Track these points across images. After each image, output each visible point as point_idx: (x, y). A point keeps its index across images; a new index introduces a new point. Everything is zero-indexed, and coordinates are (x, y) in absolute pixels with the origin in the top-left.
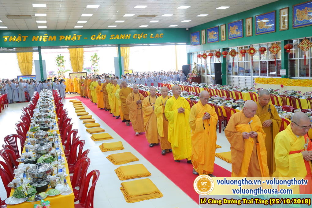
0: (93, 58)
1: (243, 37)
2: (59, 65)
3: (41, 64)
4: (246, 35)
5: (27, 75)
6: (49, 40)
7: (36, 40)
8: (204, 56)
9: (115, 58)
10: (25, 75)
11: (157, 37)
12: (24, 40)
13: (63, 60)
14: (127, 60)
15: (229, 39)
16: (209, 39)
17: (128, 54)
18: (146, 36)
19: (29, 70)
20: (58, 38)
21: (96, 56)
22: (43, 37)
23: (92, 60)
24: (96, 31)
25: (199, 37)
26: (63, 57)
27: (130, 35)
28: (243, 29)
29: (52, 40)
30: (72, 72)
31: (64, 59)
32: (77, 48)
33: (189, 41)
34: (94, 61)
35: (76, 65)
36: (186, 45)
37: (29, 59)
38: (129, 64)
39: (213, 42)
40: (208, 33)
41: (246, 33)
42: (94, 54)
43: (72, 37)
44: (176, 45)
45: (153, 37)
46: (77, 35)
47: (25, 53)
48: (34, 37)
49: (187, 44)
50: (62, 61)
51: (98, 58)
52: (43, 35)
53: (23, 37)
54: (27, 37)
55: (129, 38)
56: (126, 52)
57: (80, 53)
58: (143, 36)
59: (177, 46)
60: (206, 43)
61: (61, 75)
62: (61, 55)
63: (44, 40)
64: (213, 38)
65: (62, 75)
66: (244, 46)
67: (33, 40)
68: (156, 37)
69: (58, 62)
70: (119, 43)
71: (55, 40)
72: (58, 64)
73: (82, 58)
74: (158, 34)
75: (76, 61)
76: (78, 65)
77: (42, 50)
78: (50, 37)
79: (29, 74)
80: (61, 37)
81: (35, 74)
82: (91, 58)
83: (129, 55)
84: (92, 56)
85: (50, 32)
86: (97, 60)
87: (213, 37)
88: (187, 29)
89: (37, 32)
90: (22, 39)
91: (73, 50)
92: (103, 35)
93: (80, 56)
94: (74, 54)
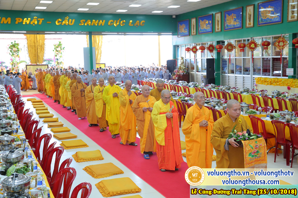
0: (57, 47)
1: (242, 28)
2: (13, 54)
4: (246, 26)
8: (193, 50)
9: (85, 49)
11: (137, 25)
13: (18, 48)
14: (100, 52)
15: (225, 29)
16: (201, 30)
17: (100, 44)
18: (123, 22)
20: (13, 21)
21: (60, 45)
23: (55, 50)
24: (62, 15)
25: (188, 27)
27: (104, 21)
28: (242, 19)
29: (5, 22)
30: (30, 64)
32: (38, 34)
33: (175, 31)
34: (57, 51)
35: (35, 55)
36: (171, 36)
38: (101, 56)
39: (206, 33)
40: (199, 22)
41: (246, 23)
42: (58, 43)
43: (31, 20)
45: (132, 25)
46: (38, 18)
49: (173, 35)
50: (16, 49)
51: (63, 47)
55: (103, 25)
56: (97, 42)
57: (41, 41)
58: (120, 22)
59: (160, 36)
60: (196, 34)
61: (14, 66)
62: (16, 43)
64: (205, 29)
65: (16, 67)
66: (242, 39)
69: (11, 51)
70: (90, 31)
71: (9, 23)
72: (11, 53)
73: (42, 47)
74: (138, 21)
75: (35, 50)
76: (38, 55)
78: (4, 19)
80: (17, 19)
82: (54, 47)
83: (101, 46)
84: (55, 45)
85: (2, 13)
86: (61, 49)
87: (205, 27)
88: (174, 17)
91: (32, 36)
92: (70, 20)
93: (40, 45)
94: (32, 41)
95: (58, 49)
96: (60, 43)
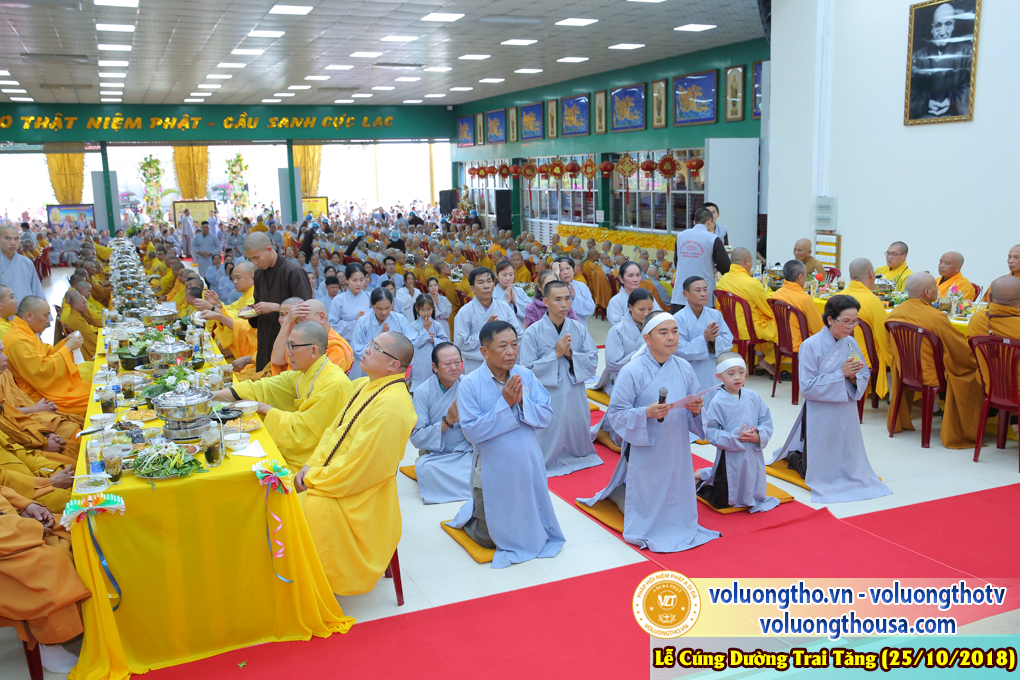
0: (233, 166)
2: (149, 181)
3: (106, 179)
5: (70, 203)
6: (126, 127)
7: (97, 127)
9: (281, 171)
10: (65, 203)
11: (378, 126)
12: (70, 126)
13: (158, 169)
14: (316, 174)
17: (316, 158)
18: (351, 121)
19: (76, 192)
20: (146, 123)
21: (238, 160)
22: (111, 121)
23: (229, 172)
24: (234, 109)
26: (157, 161)
27: (314, 119)
29: (132, 126)
30: (180, 199)
31: (159, 167)
32: (192, 145)
33: (453, 136)
34: (234, 173)
35: (190, 182)
36: (449, 144)
37: (76, 165)
38: (318, 183)
42: (235, 157)
43: (178, 122)
44: (431, 142)
45: (369, 125)
46: (191, 116)
47: (66, 155)
48: (92, 120)
49: (451, 142)
50: (155, 171)
51: (244, 165)
52: (112, 116)
53: (66, 119)
54: (76, 119)
55: (312, 126)
56: (311, 155)
57: (200, 154)
58: (345, 119)
59: (433, 145)
61: (152, 204)
62: (154, 158)
63: (114, 127)
65: (155, 204)
67: (89, 126)
68: (375, 124)
69: (144, 175)
70: (290, 138)
71: (139, 127)
72: (145, 179)
73: (204, 167)
74: (379, 118)
75: (190, 172)
76: (195, 182)
77: (109, 149)
78: (129, 120)
79: (76, 201)
80: (152, 120)
81: (92, 201)
82: (227, 166)
83: (319, 161)
84: (229, 162)
85: (127, 109)
86: (241, 169)
88: (450, 108)
89: (98, 108)
90: (65, 123)
91: (184, 149)
92: (250, 119)
93: (200, 162)
94: (184, 155)
95: (235, 169)
96: (238, 157)
